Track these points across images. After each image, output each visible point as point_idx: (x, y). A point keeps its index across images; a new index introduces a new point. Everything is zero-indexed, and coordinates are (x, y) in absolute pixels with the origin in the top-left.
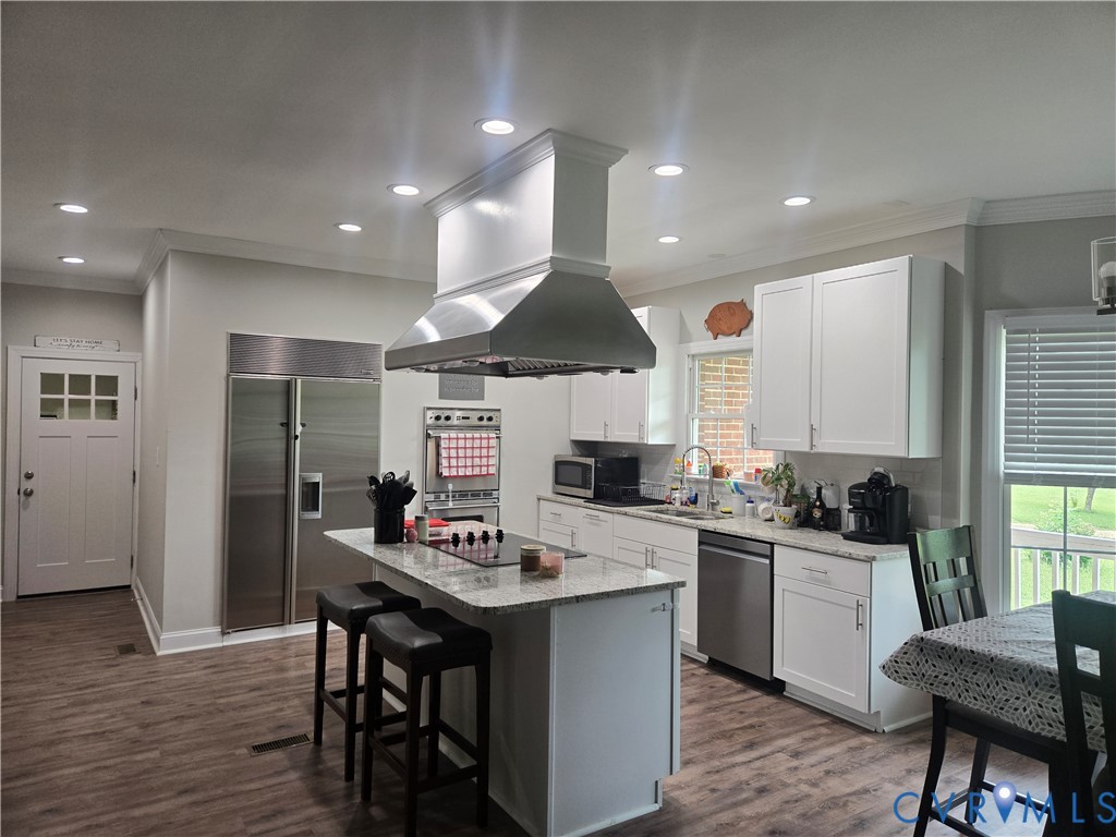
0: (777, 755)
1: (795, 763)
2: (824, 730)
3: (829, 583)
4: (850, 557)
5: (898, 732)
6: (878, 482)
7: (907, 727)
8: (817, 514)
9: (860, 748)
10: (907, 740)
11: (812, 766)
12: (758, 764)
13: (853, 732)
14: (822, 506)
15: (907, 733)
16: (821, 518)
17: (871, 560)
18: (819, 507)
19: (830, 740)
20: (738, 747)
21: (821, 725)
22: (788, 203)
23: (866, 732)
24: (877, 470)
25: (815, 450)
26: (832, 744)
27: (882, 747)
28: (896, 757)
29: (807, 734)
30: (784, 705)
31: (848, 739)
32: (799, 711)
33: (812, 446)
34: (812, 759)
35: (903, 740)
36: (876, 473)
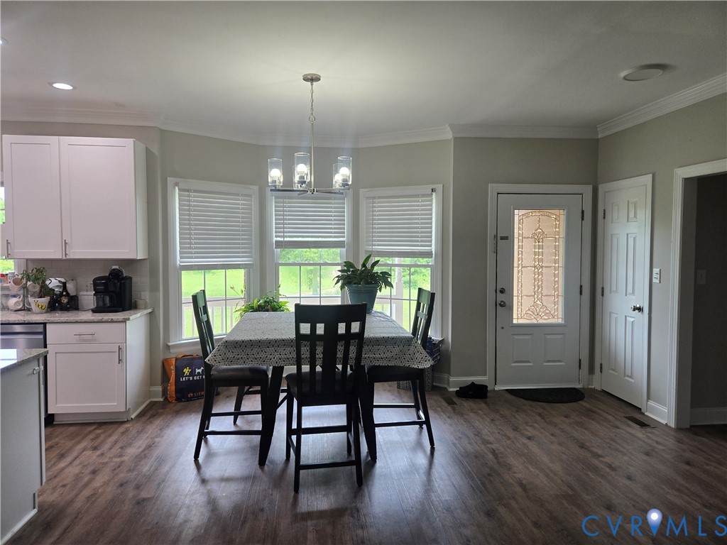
0: (84, 453)
1: (99, 452)
2: (99, 431)
3: (95, 340)
4: (112, 321)
5: (139, 416)
6: (116, 275)
7: (141, 412)
8: (65, 300)
9: (127, 431)
10: (147, 418)
11: (111, 449)
12: (77, 462)
13: (115, 426)
14: (68, 294)
15: (143, 415)
16: (68, 303)
17: (124, 321)
18: (65, 296)
19: (108, 433)
20: (55, 460)
21: (94, 429)
22: (55, 85)
23: (123, 423)
24: (114, 267)
25: (68, 257)
26: (110, 435)
27: (138, 426)
28: (149, 427)
29: (92, 436)
30: (60, 430)
31: (116, 429)
32: (72, 429)
33: (66, 254)
34: (107, 446)
35: (144, 419)
36: (114, 270)
